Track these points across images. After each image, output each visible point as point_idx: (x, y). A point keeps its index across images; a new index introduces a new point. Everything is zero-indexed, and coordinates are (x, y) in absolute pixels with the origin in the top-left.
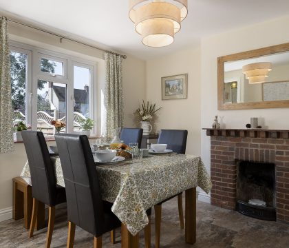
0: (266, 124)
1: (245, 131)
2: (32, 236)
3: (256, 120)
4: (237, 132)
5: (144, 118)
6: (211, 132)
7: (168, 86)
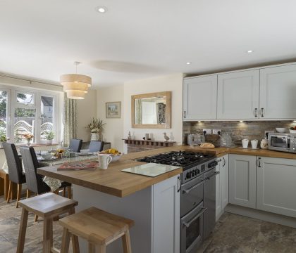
0: (154, 137)
1: (143, 142)
2: (9, 202)
3: (147, 135)
4: (139, 142)
5: (93, 130)
6: (127, 141)
7: (109, 109)
